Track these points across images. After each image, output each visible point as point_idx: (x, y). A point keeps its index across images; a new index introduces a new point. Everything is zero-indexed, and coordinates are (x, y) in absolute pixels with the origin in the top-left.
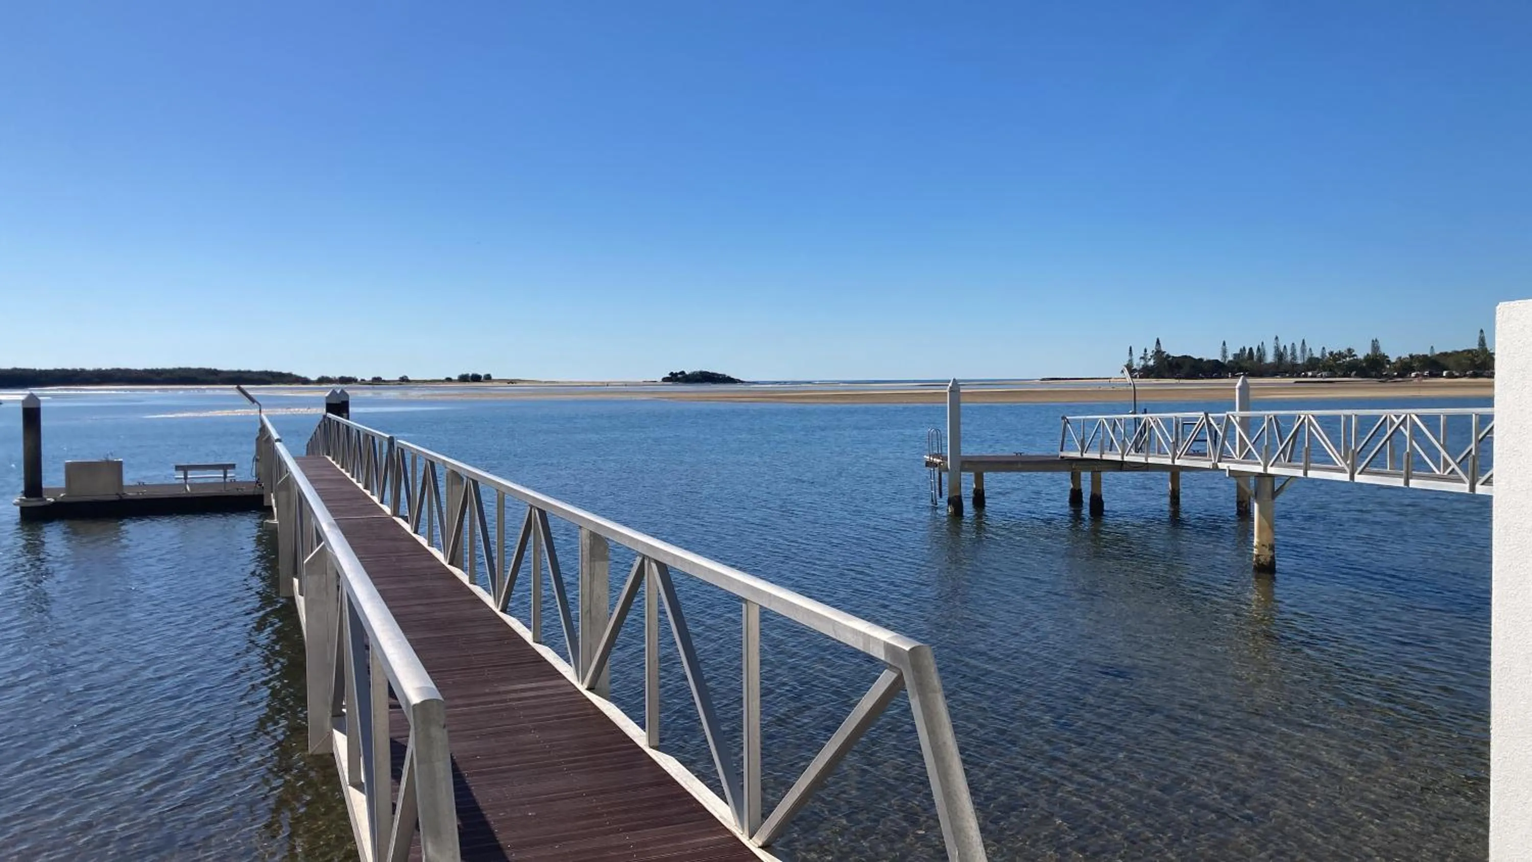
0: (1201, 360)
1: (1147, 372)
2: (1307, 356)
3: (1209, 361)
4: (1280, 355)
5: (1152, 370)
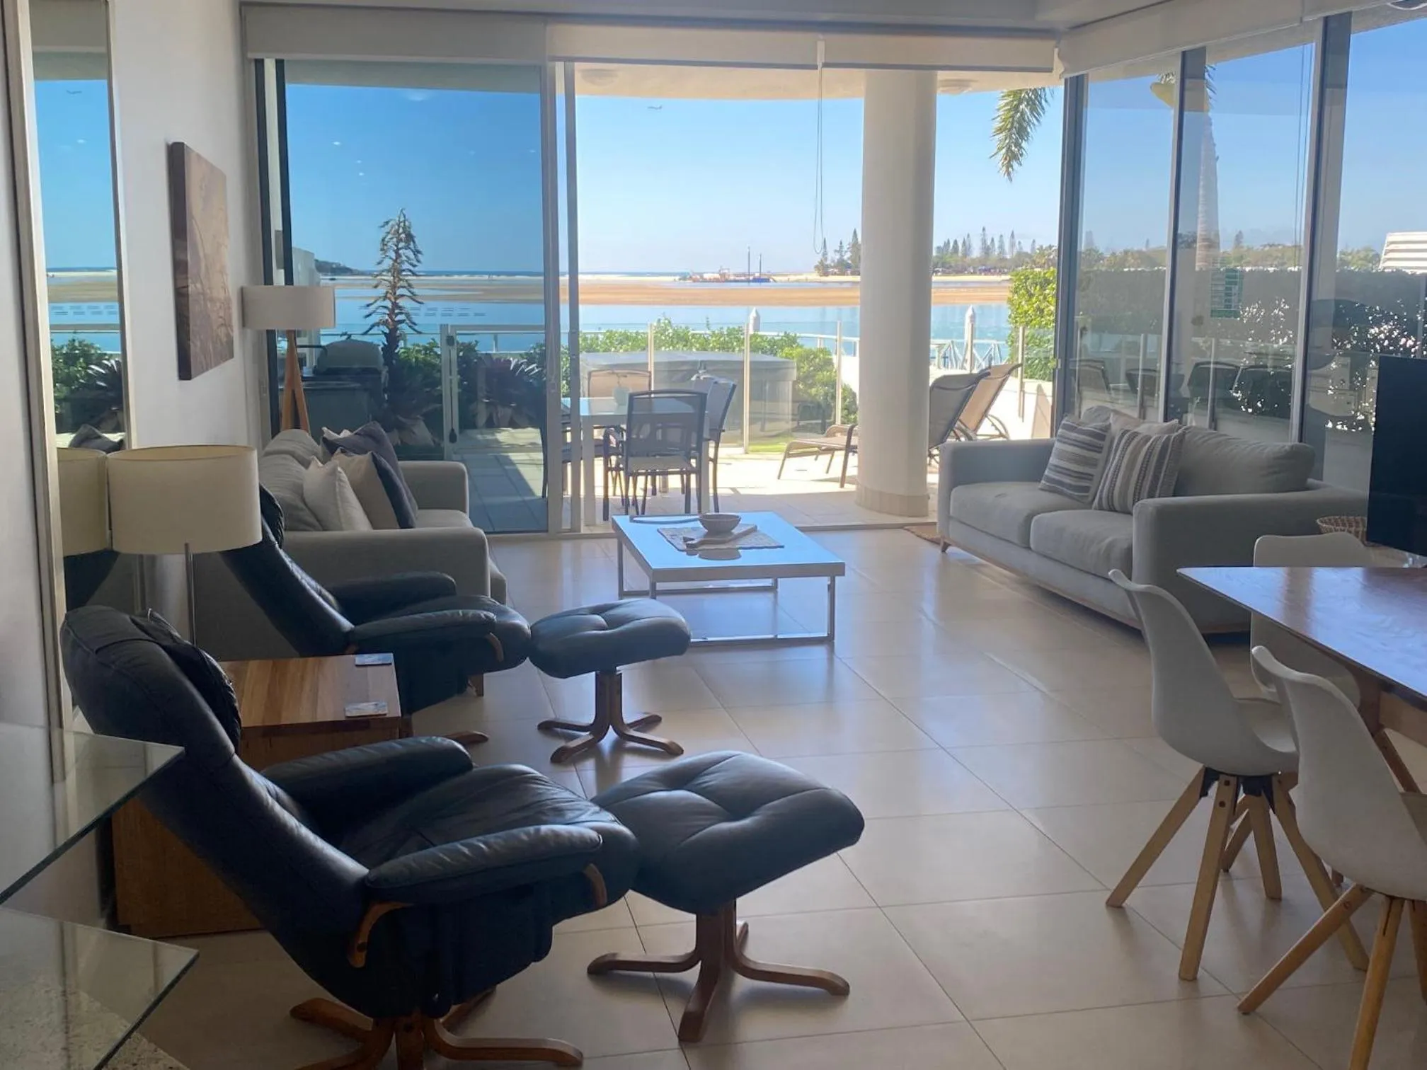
1: (842, 267)
2: (1015, 250)
4: (987, 250)
5: (848, 266)
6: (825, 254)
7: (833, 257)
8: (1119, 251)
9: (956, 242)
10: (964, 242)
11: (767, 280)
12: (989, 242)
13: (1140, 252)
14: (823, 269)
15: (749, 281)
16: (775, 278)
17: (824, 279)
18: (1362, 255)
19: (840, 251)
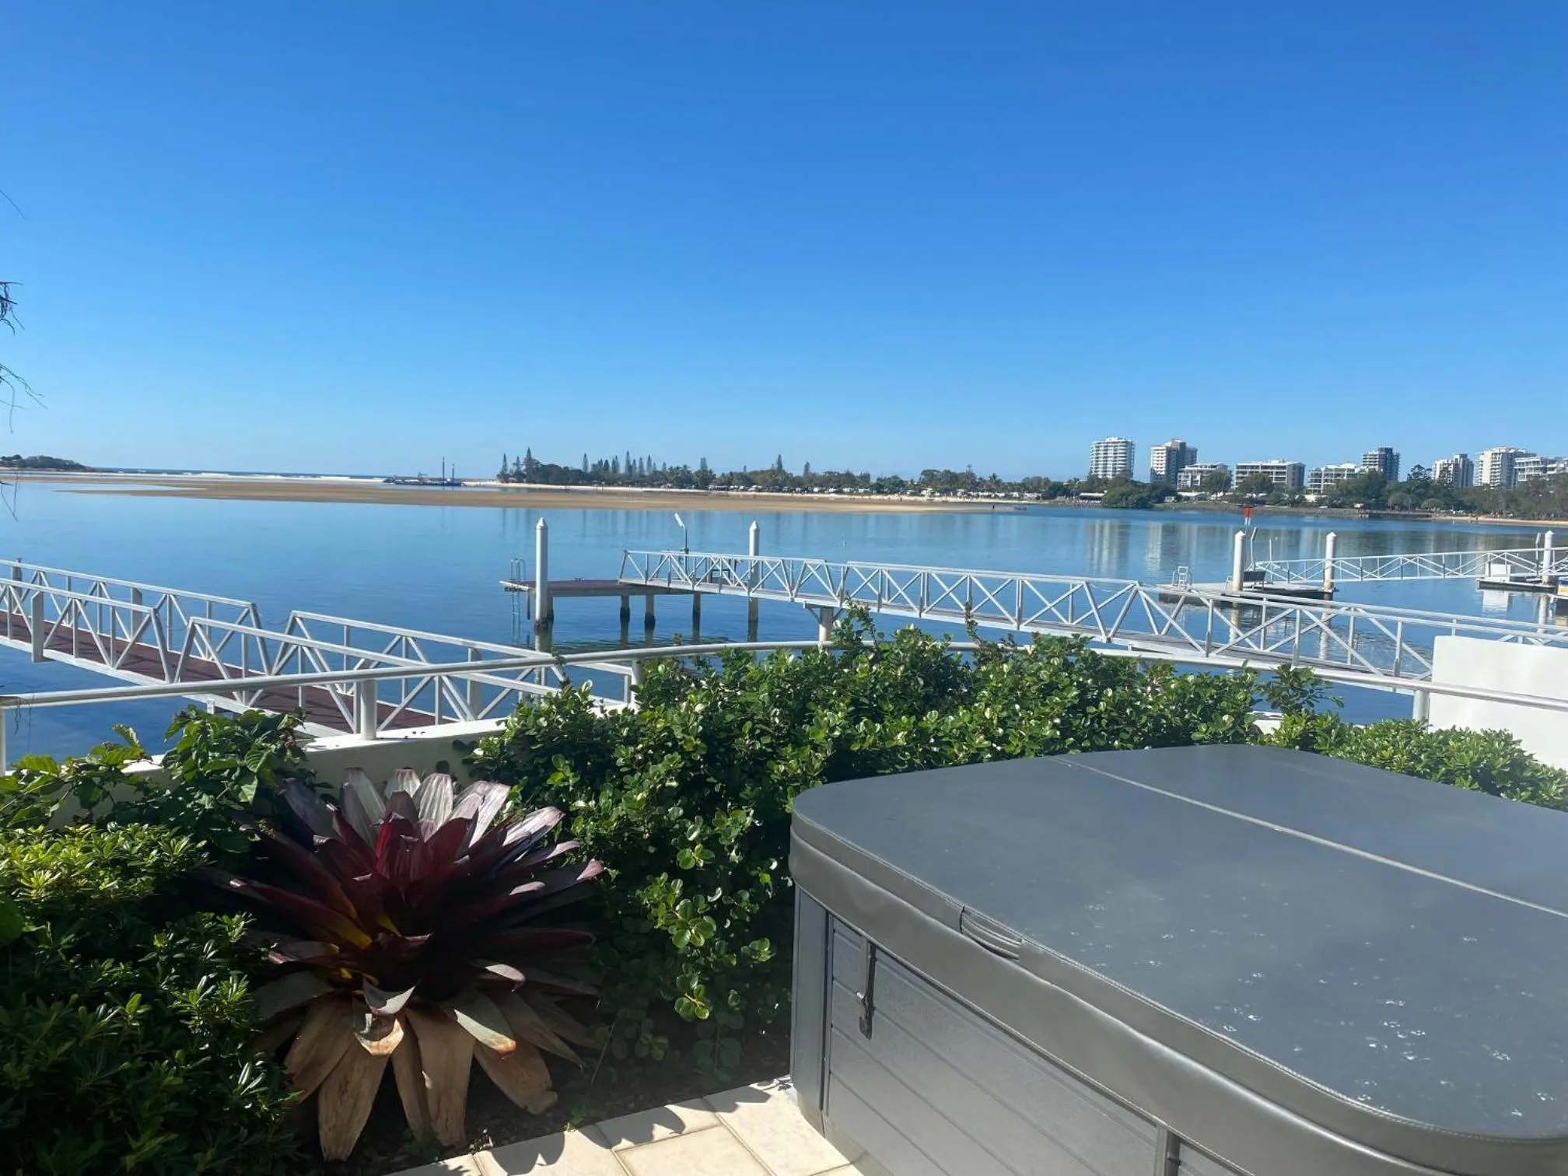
0: (566, 468)
1: (519, 477)
2: (652, 469)
3: (573, 471)
4: (630, 468)
5: (525, 476)
6: (505, 466)
7: (511, 468)
8: (727, 472)
9: (607, 461)
10: (614, 462)
11: (459, 485)
12: (632, 463)
13: (741, 474)
14: (504, 477)
15: (443, 485)
16: (466, 483)
17: (505, 485)
18: (893, 480)
19: (517, 464)
